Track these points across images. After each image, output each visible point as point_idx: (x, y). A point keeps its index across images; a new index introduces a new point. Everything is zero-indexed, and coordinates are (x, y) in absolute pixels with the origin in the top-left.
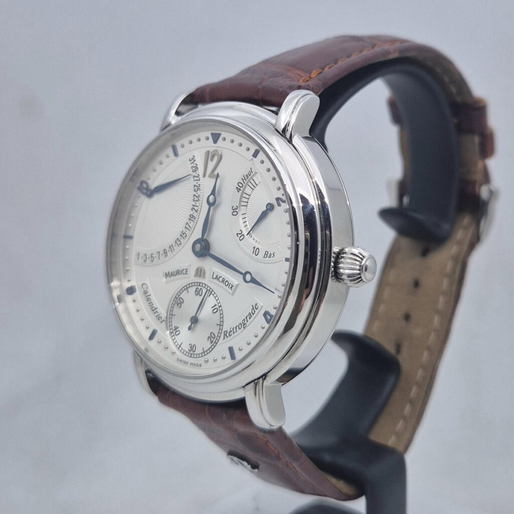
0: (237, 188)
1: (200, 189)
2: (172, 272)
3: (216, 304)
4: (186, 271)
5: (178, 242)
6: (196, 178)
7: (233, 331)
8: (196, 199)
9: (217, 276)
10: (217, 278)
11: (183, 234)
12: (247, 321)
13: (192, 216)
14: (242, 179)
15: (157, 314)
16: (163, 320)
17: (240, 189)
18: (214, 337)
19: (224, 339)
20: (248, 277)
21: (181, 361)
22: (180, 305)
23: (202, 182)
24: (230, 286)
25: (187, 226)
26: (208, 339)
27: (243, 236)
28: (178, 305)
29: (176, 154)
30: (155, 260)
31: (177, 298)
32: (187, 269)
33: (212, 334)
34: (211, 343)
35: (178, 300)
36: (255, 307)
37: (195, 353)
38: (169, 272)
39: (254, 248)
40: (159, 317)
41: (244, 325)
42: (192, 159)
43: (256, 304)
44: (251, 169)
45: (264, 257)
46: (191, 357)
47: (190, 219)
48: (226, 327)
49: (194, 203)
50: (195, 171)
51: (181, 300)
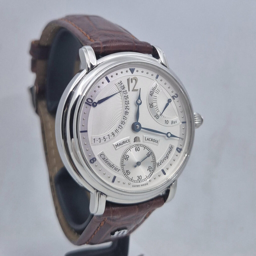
0: (150, 94)
1: (128, 98)
2: (120, 144)
3: (149, 152)
4: (129, 141)
5: (120, 127)
6: (124, 93)
7: (162, 161)
8: (127, 103)
9: (148, 138)
10: (148, 139)
11: (123, 122)
12: (168, 155)
13: (126, 112)
14: (152, 89)
15: (114, 168)
16: (119, 170)
17: (152, 95)
18: (151, 168)
19: (158, 167)
20: (169, 135)
21: (135, 186)
22: (127, 159)
23: (129, 94)
24: (156, 141)
25: (124, 118)
26: (148, 170)
27: (158, 117)
28: (126, 159)
29: (109, 81)
30: (107, 140)
31: (124, 156)
32: (129, 140)
33: (150, 167)
34: (150, 171)
35: (125, 156)
36: (171, 148)
37: (142, 179)
38: (118, 144)
39: (166, 121)
40: (116, 169)
41: (167, 157)
42: (120, 83)
43: (172, 146)
44: (156, 84)
45: (171, 124)
46: (140, 182)
47: (125, 114)
48: (158, 161)
49: (126, 105)
50: (123, 89)
51: (127, 156)
